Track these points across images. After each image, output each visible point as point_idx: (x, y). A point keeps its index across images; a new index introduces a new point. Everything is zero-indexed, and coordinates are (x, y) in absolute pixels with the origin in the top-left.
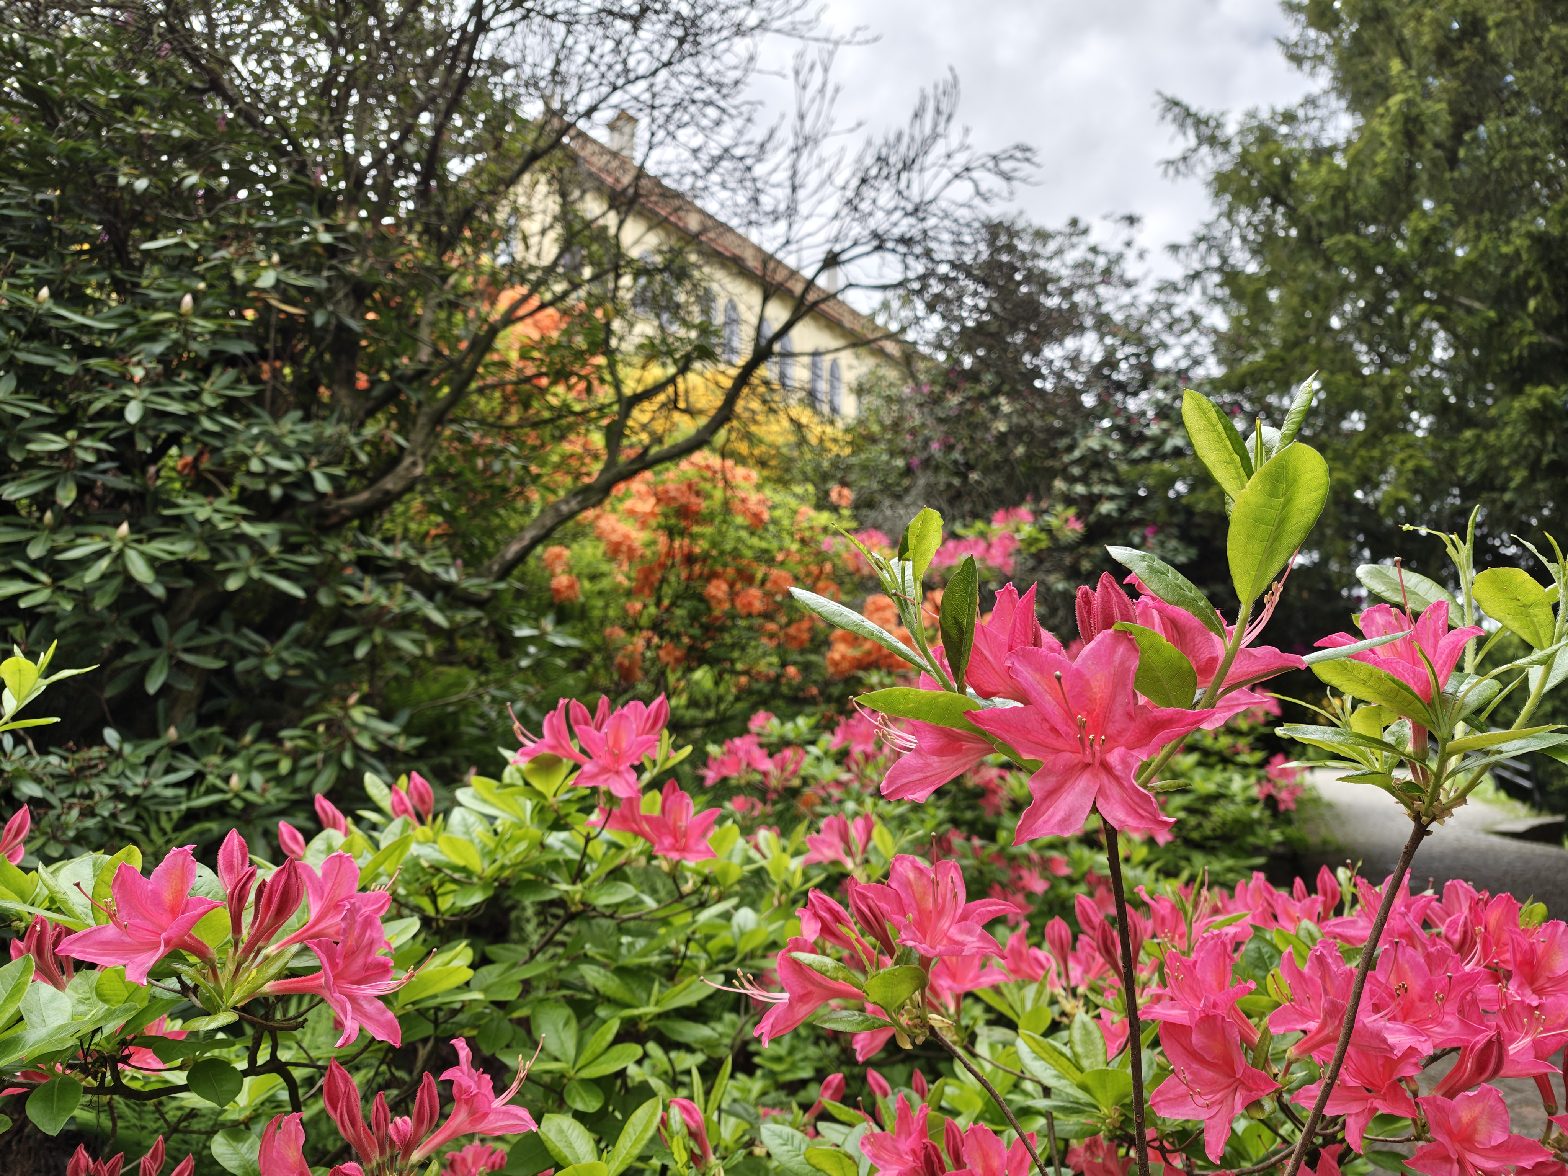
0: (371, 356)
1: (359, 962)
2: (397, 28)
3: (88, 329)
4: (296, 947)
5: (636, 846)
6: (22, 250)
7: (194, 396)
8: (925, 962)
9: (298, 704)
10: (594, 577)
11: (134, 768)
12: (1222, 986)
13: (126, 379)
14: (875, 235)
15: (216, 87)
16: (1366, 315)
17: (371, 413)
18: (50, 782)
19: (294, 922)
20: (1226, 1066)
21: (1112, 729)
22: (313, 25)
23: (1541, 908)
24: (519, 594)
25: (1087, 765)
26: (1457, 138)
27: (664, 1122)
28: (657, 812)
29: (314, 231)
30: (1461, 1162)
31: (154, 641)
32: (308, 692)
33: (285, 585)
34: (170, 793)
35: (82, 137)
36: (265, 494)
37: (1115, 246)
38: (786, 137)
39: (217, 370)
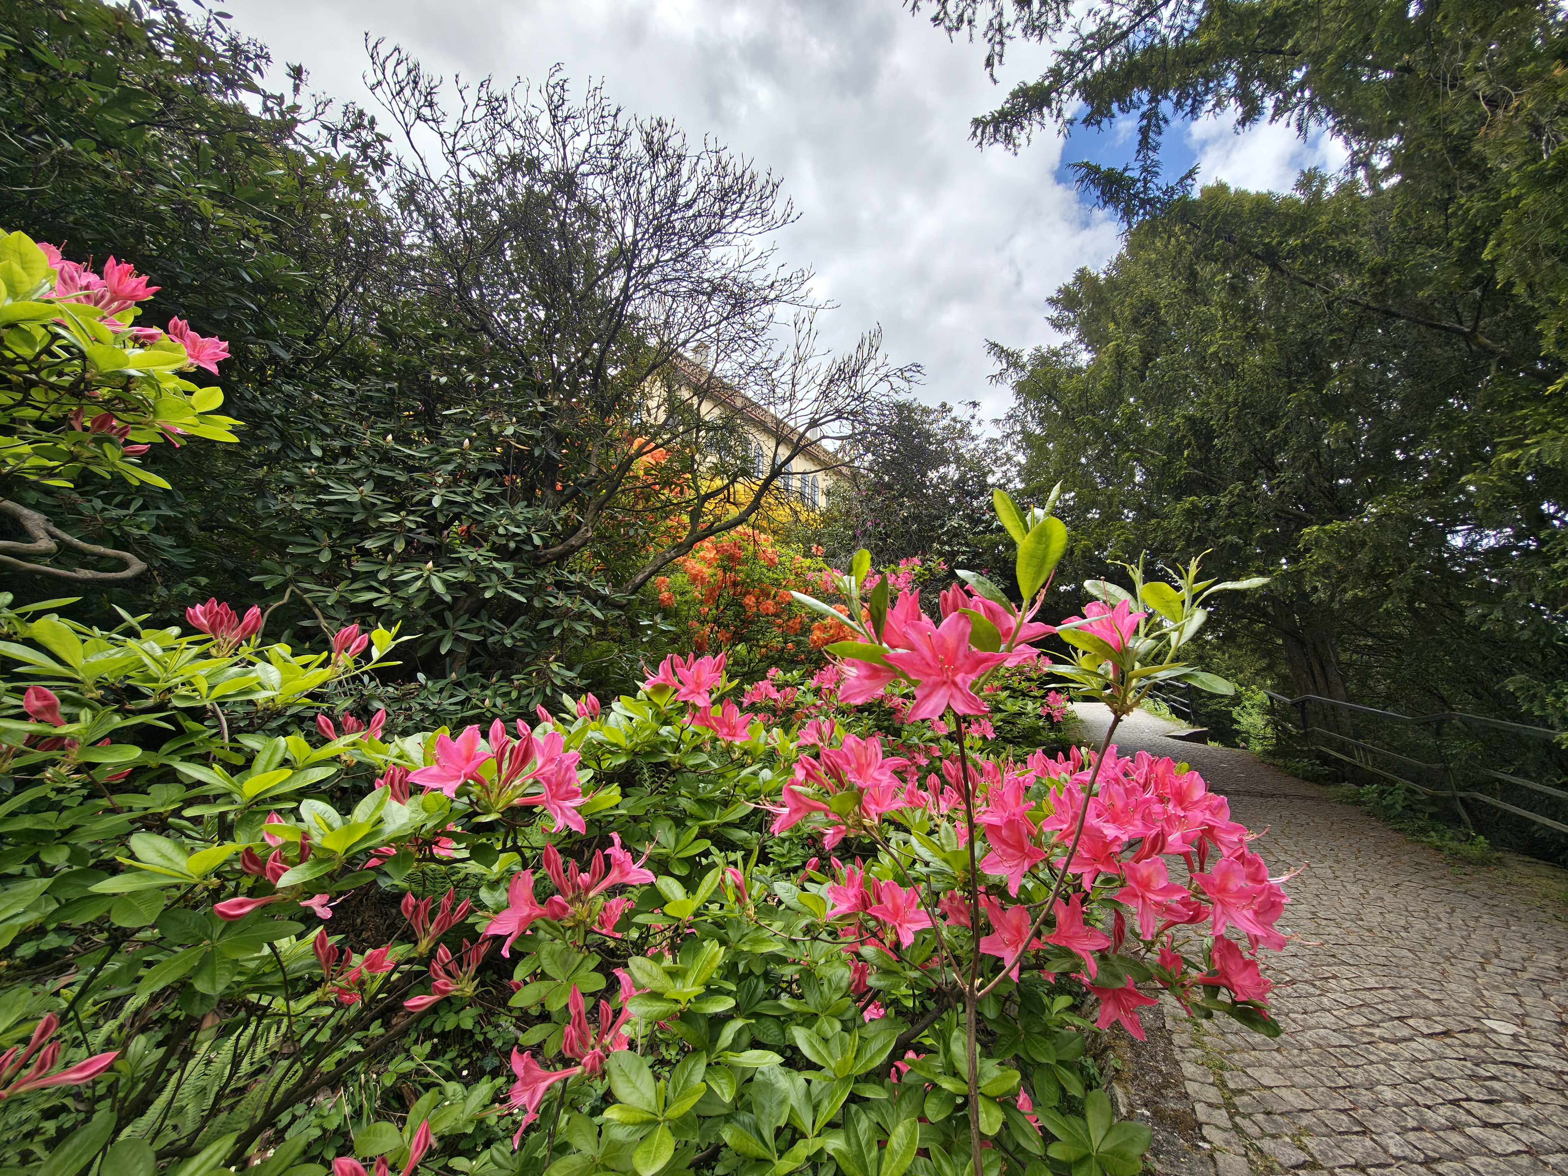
0: (564, 473)
1: (564, 789)
2: (581, 299)
3: (412, 457)
4: (531, 781)
5: (708, 734)
6: (377, 415)
7: (469, 493)
8: (861, 790)
9: (521, 661)
10: (682, 594)
11: (433, 694)
12: (1018, 804)
13: (433, 484)
14: (837, 410)
15: (484, 329)
16: (1098, 458)
17: (563, 504)
18: (388, 701)
19: (527, 769)
20: (1019, 846)
21: (958, 664)
22: (538, 296)
23: (1186, 765)
24: (642, 602)
25: (945, 683)
26: (1145, 365)
27: (722, 880)
28: (720, 715)
29: (535, 405)
30: (1143, 897)
31: (445, 626)
32: (527, 654)
33: (516, 596)
34: (452, 708)
35: (411, 354)
36: (506, 546)
37: (966, 418)
38: (790, 357)
39: (481, 479)
